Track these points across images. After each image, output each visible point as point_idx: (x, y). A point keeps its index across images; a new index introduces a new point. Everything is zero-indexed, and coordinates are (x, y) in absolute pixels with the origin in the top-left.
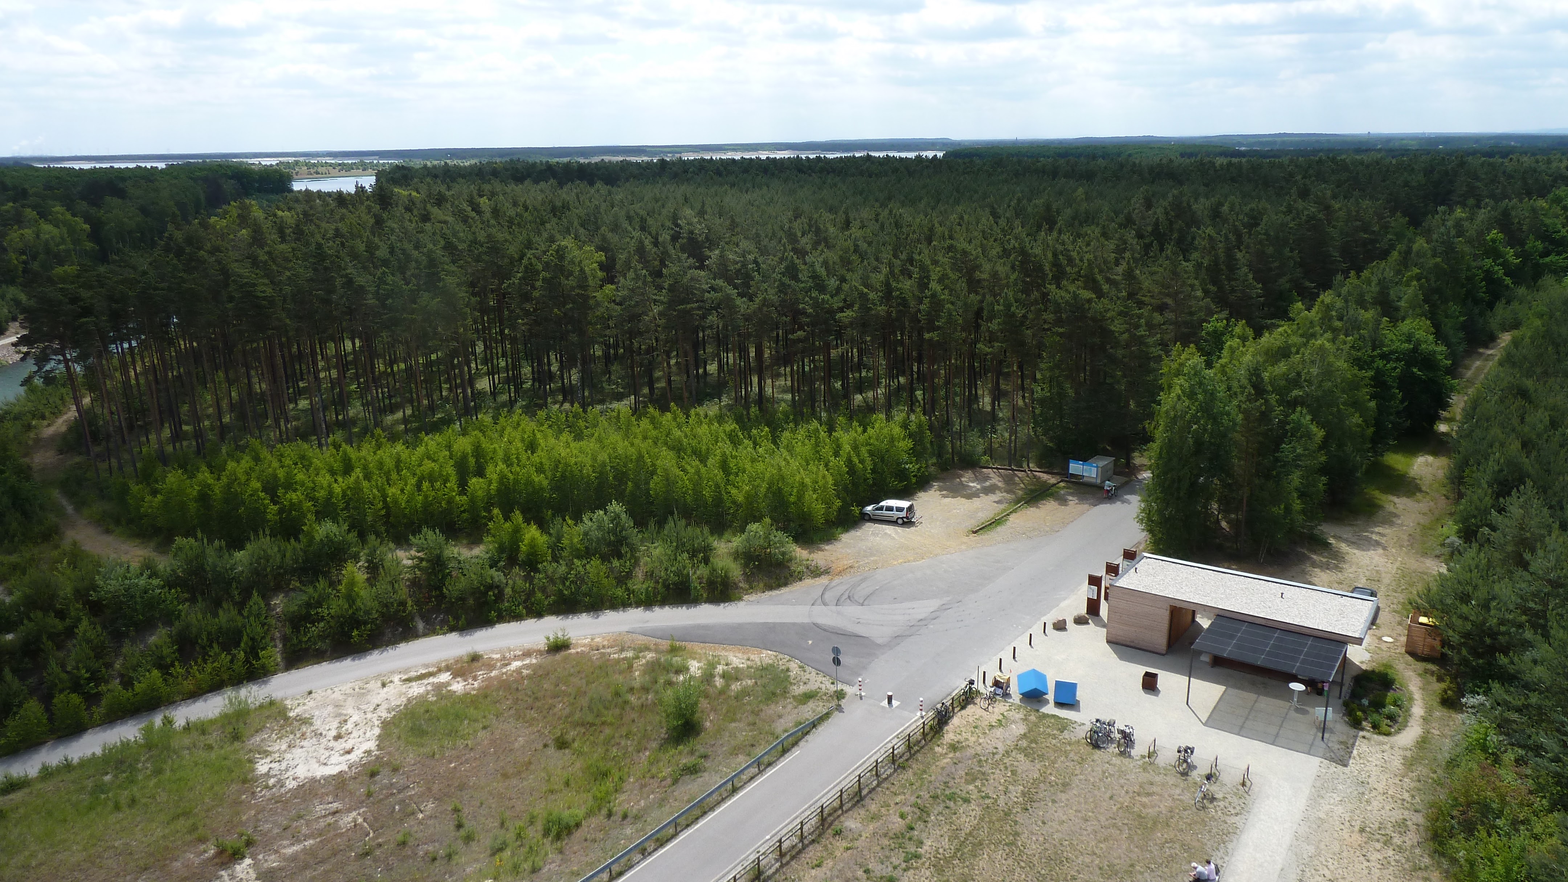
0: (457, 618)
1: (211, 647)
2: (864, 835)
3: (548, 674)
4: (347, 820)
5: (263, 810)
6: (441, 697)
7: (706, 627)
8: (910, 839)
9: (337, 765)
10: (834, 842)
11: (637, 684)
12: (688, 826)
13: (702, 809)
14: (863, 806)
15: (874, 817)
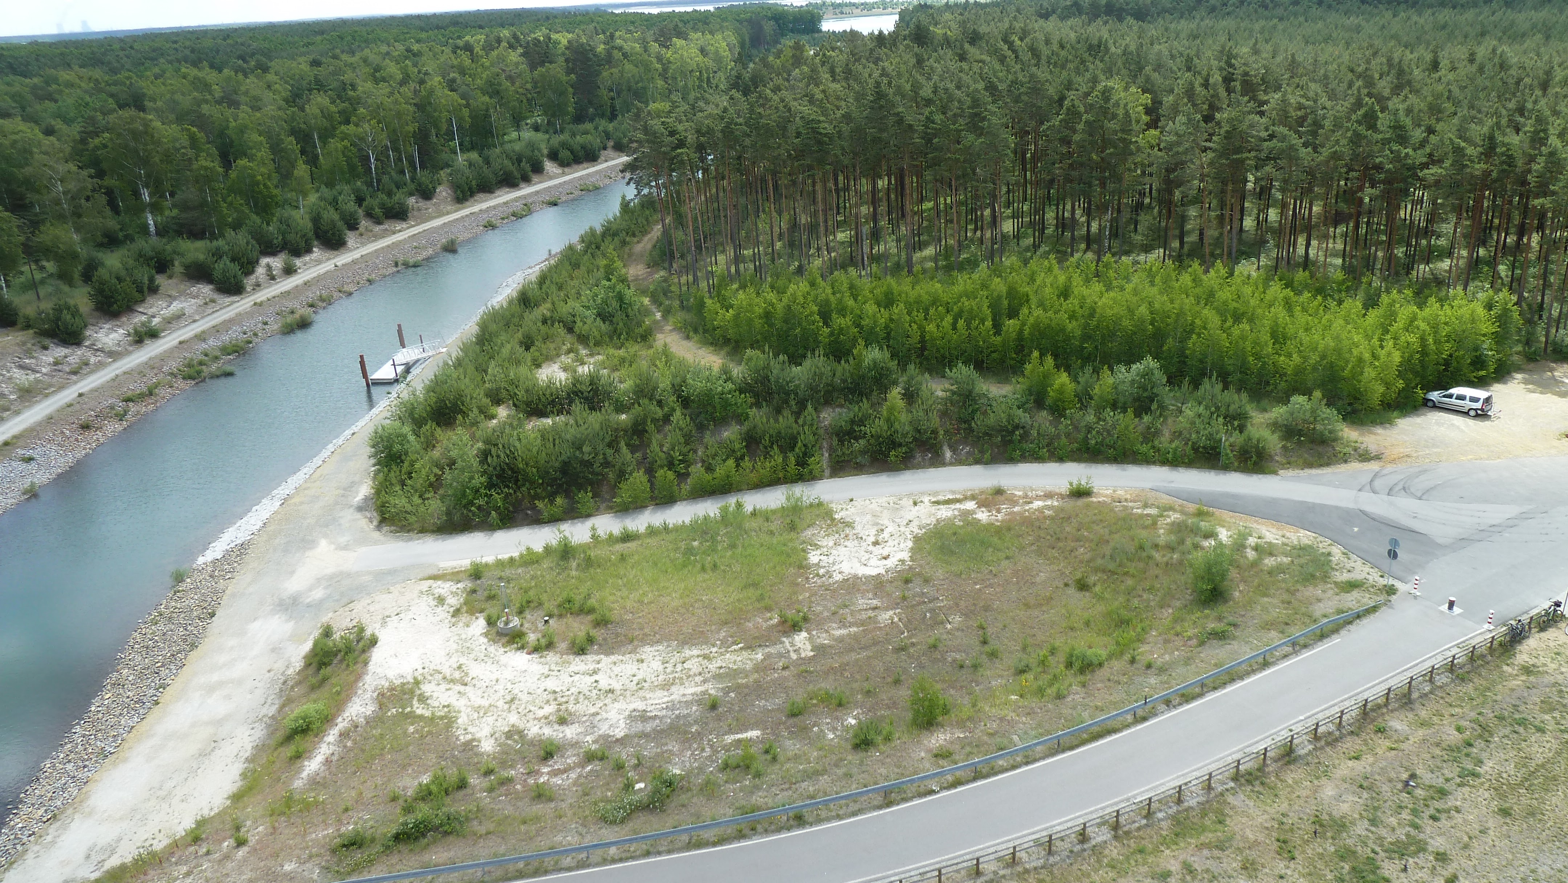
0: (982, 452)
1: (771, 447)
2: (1412, 740)
3: (1069, 518)
4: (885, 617)
5: (815, 594)
6: (968, 524)
7: (1234, 496)
8: (1467, 755)
9: (875, 568)
10: (1375, 738)
11: (1162, 541)
12: (1215, 688)
13: (1232, 676)
14: (1412, 710)
15: (1423, 724)
